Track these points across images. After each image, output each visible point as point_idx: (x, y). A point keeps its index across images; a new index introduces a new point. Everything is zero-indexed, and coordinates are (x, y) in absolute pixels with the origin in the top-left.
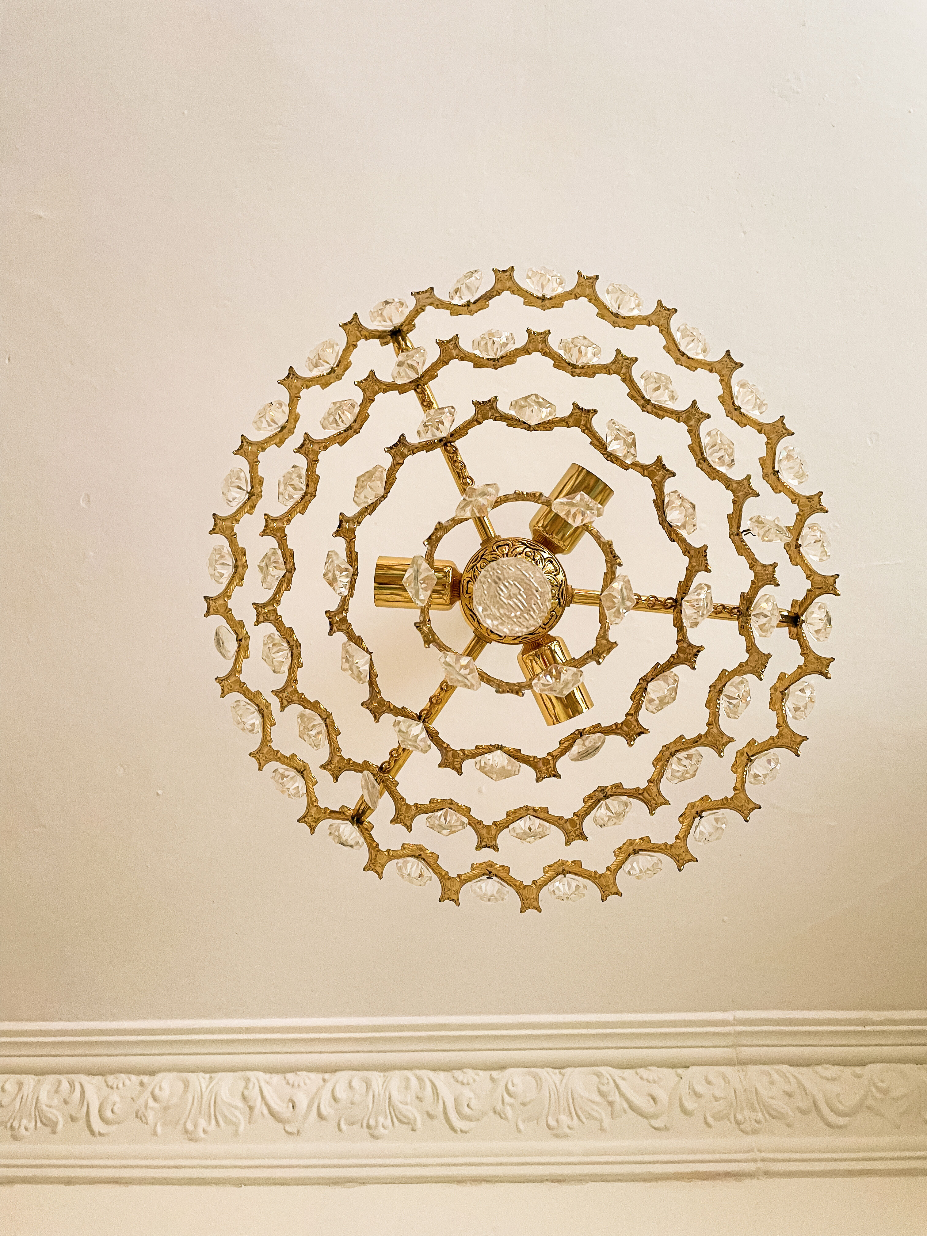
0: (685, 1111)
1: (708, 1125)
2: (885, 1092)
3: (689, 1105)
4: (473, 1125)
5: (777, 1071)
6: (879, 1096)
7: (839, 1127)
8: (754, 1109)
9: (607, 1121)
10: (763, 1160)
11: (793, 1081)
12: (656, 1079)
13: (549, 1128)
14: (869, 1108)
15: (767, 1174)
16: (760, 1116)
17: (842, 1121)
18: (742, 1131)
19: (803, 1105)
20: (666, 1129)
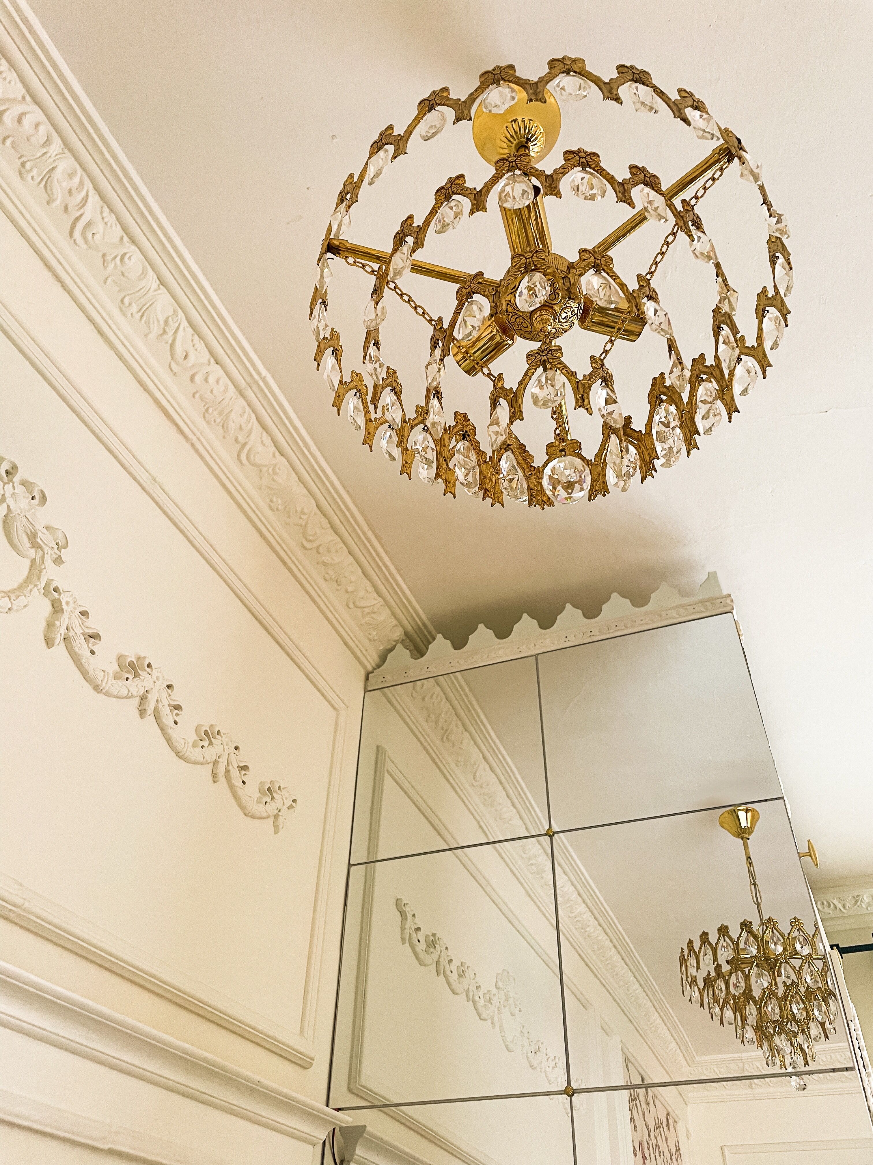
0: (192, 378)
1: (194, 396)
2: (275, 473)
3: (198, 379)
4: (84, 246)
5: (249, 415)
6: (271, 471)
7: (241, 462)
8: (220, 414)
9: (153, 336)
10: (198, 438)
11: (250, 425)
12: (198, 350)
13: (122, 301)
14: (261, 470)
15: (192, 445)
16: (218, 421)
17: (244, 461)
18: (204, 416)
19: (240, 438)
20: (175, 374)
